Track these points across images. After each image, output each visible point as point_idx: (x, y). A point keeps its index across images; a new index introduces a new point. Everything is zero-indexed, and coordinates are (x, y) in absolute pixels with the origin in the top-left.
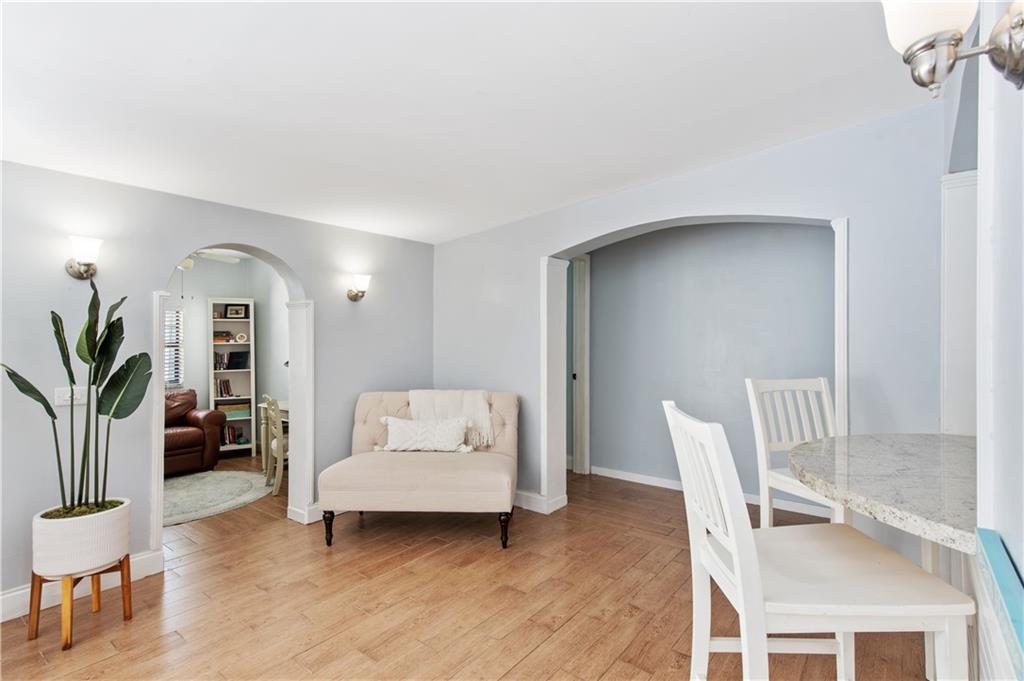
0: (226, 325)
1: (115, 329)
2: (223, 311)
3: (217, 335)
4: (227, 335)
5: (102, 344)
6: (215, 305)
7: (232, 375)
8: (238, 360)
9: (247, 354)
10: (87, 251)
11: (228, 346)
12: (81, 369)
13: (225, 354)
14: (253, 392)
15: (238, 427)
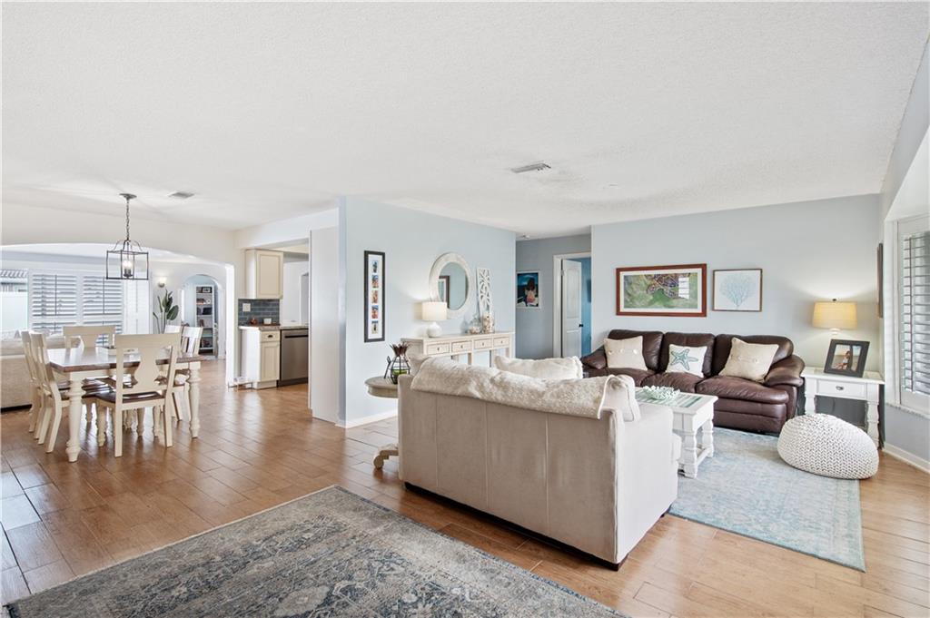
0: (202, 296)
1: (171, 299)
2: (201, 290)
3: (198, 300)
4: (203, 300)
5: (168, 302)
6: (197, 288)
7: (203, 317)
8: (207, 311)
9: (211, 309)
10: (163, 280)
11: (203, 305)
12: (163, 309)
13: (202, 308)
14: (214, 323)
15: (207, 340)
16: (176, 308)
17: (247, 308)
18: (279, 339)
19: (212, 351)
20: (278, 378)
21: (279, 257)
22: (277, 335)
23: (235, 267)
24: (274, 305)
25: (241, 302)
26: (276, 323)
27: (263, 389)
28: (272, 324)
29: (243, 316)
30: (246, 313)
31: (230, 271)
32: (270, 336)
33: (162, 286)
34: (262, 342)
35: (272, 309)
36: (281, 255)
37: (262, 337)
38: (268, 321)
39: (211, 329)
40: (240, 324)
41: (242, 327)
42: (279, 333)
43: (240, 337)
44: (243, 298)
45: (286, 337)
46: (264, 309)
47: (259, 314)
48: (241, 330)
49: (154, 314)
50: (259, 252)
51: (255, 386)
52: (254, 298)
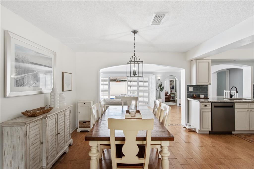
1: (161, 84)
2: (171, 81)
3: (170, 84)
7: (172, 89)
9: (174, 87)
10: (159, 78)
11: (172, 86)
12: (159, 87)
13: (171, 87)
14: (175, 92)
15: (173, 97)
16: (163, 87)
17: (191, 89)
18: (210, 108)
19: (174, 101)
20: (211, 130)
21: (209, 62)
22: (209, 106)
23: (185, 70)
24: (204, 88)
25: (188, 86)
26: (206, 97)
27: (202, 134)
28: (204, 98)
29: (189, 93)
30: (191, 92)
31: (183, 72)
32: (206, 106)
33: (159, 80)
34: (201, 109)
35: (204, 90)
36: (210, 61)
37: (201, 106)
38: (202, 96)
39: (174, 94)
40: (188, 97)
41: (189, 99)
42: (210, 104)
43: (188, 102)
44: (190, 84)
45: (215, 107)
46: (200, 90)
47: (197, 92)
48: (188, 100)
49: (156, 89)
50: (198, 61)
51: (197, 131)
52: (195, 84)
